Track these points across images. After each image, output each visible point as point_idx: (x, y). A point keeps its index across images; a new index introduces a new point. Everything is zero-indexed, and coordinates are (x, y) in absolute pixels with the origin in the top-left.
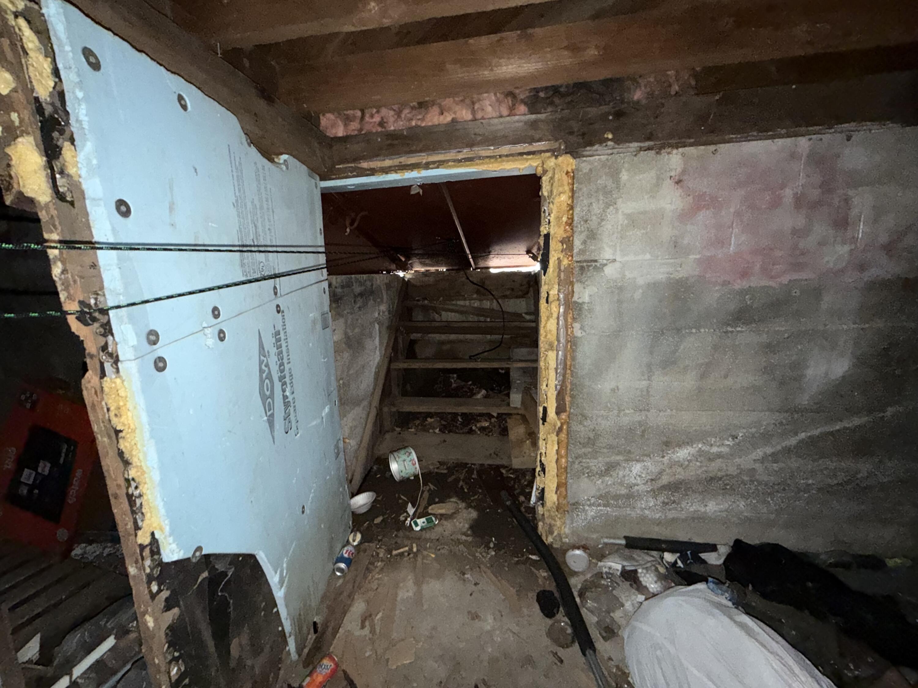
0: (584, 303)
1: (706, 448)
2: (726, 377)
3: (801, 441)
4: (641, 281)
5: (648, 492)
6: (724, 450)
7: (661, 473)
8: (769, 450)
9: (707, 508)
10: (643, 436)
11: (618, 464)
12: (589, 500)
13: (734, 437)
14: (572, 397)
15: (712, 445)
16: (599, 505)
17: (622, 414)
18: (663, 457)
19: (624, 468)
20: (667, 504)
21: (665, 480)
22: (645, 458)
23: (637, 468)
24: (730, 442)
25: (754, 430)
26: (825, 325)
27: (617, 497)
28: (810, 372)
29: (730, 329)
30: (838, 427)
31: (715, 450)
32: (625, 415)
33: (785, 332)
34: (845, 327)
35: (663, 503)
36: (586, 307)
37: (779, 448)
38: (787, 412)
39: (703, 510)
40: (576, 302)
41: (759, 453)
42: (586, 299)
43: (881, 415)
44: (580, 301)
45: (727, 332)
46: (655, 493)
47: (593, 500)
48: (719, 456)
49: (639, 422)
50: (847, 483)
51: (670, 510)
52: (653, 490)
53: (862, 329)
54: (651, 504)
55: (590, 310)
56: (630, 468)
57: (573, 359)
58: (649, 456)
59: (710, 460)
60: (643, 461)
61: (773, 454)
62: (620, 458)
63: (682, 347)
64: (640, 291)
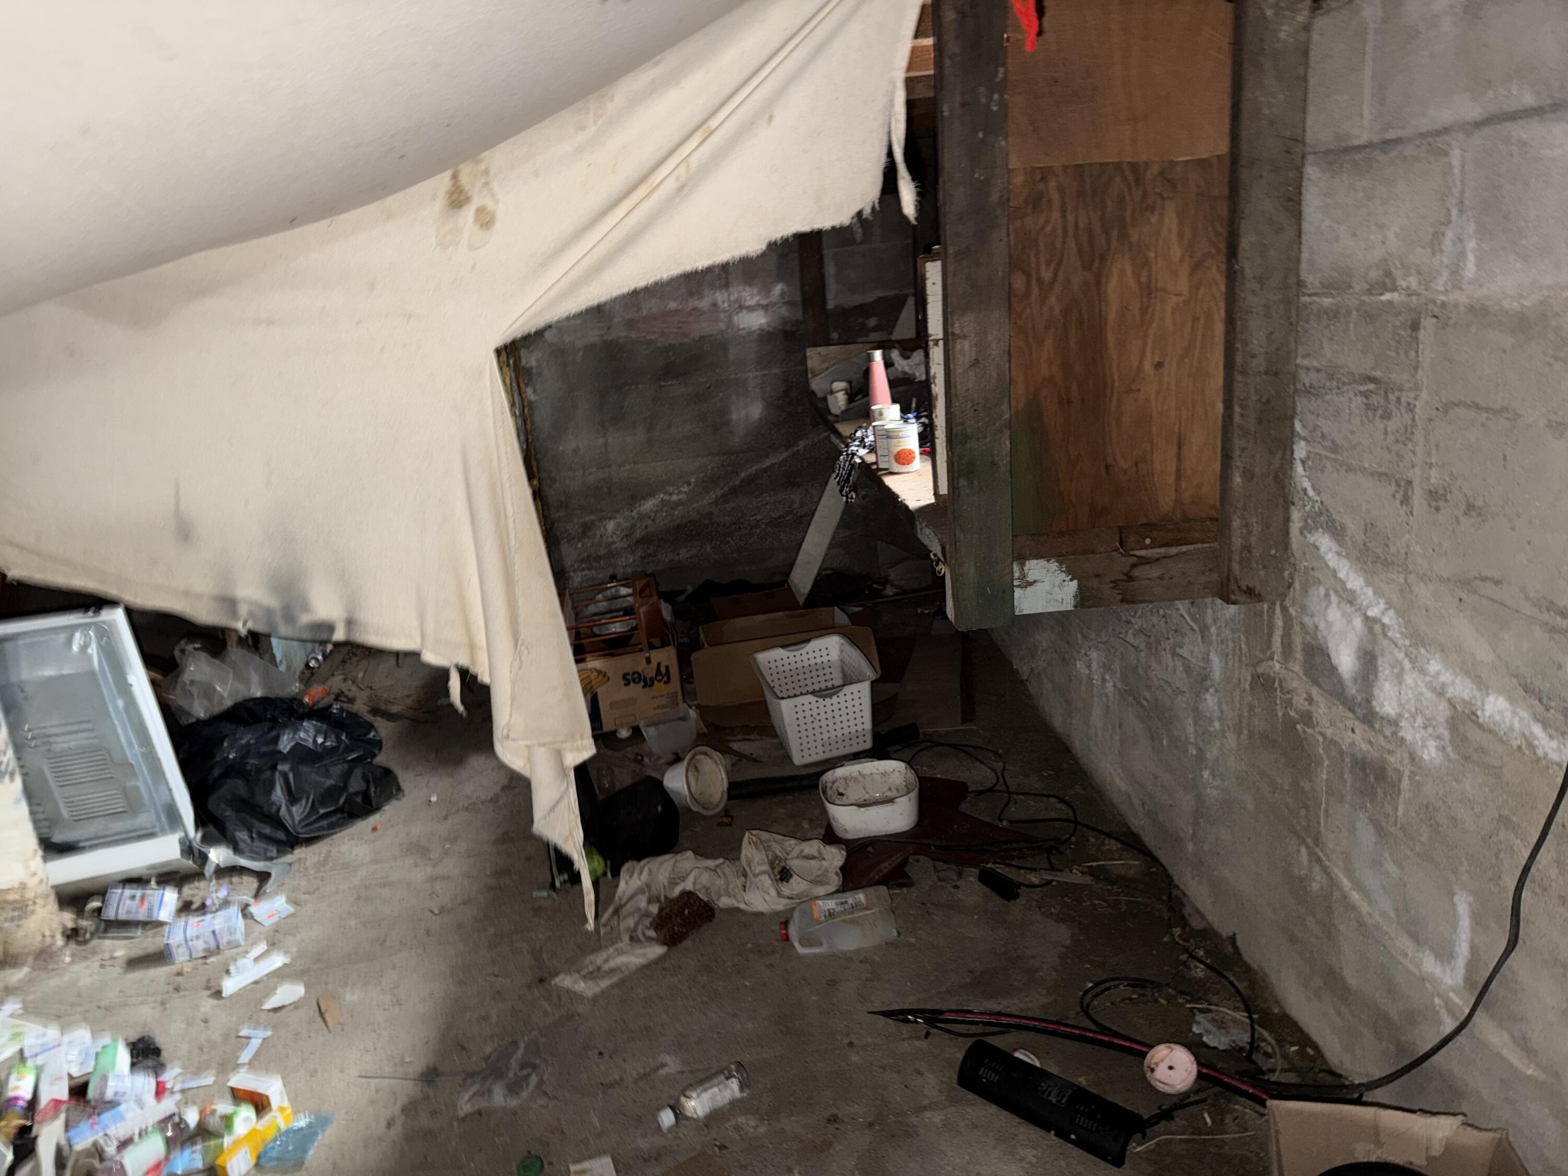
0: (531, 368)
1: (667, 497)
2: (669, 427)
3: (742, 481)
4: (579, 344)
5: (625, 549)
6: (682, 496)
7: (633, 527)
8: (720, 492)
9: (681, 556)
10: (610, 493)
11: (592, 523)
12: (572, 566)
13: (689, 484)
14: (537, 460)
15: (671, 494)
16: (583, 569)
17: (587, 473)
18: (632, 511)
19: (600, 528)
20: (645, 558)
21: (638, 534)
22: (617, 515)
23: (611, 525)
24: (685, 489)
25: (702, 475)
26: (736, 374)
27: (598, 558)
28: (734, 416)
29: (663, 383)
30: (768, 464)
31: (675, 498)
32: (590, 474)
33: (706, 382)
34: (751, 374)
35: (641, 557)
36: (534, 371)
37: (726, 489)
38: (724, 454)
39: (676, 558)
40: (524, 368)
41: (712, 496)
42: (533, 363)
43: (795, 449)
44: (528, 366)
45: (661, 386)
46: (632, 548)
47: (576, 565)
48: (679, 503)
49: (604, 479)
50: (788, 513)
51: (648, 563)
52: (629, 546)
53: (764, 375)
54: (631, 560)
55: (540, 374)
56: (605, 527)
57: (533, 422)
58: (618, 512)
59: (674, 508)
60: (615, 518)
61: (723, 496)
62: (593, 517)
63: (626, 404)
64: (580, 354)
